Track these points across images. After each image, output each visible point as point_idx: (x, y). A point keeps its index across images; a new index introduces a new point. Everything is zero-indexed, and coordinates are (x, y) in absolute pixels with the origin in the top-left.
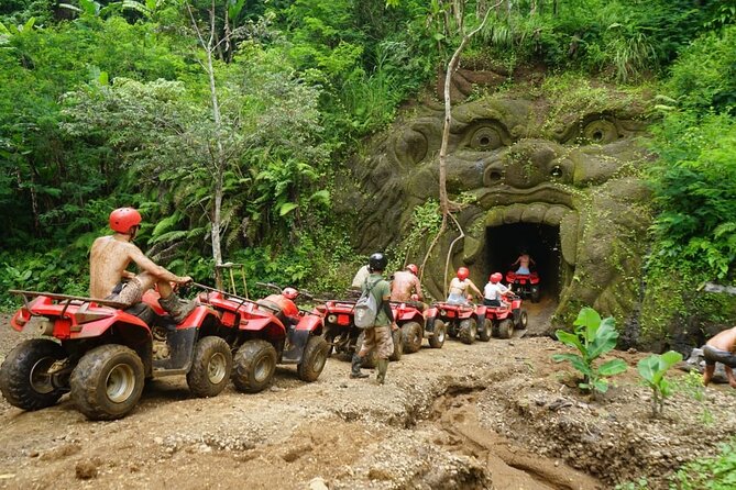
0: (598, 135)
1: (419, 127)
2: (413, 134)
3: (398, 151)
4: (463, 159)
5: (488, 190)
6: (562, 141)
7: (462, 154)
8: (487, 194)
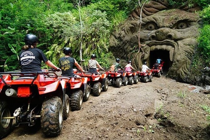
0: (181, 26)
1: (133, 24)
2: (131, 26)
3: (128, 30)
4: (145, 33)
5: (151, 41)
6: (171, 28)
7: (144, 31)
8: (151, 42)
